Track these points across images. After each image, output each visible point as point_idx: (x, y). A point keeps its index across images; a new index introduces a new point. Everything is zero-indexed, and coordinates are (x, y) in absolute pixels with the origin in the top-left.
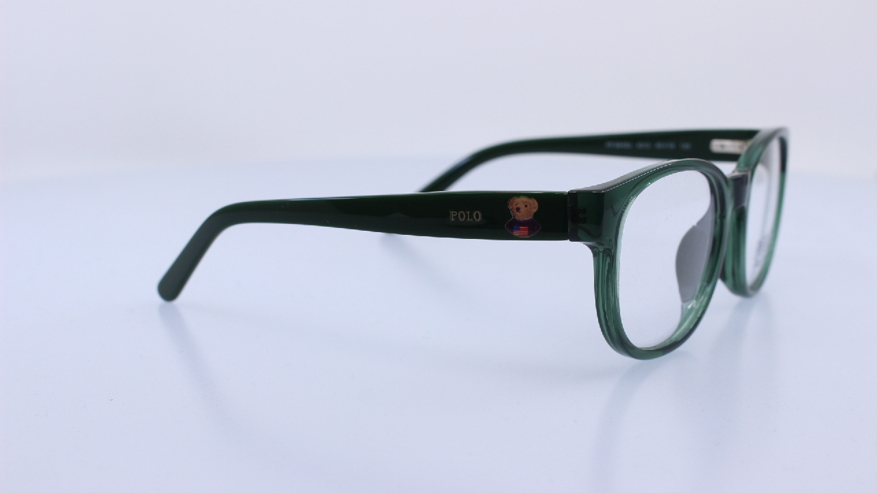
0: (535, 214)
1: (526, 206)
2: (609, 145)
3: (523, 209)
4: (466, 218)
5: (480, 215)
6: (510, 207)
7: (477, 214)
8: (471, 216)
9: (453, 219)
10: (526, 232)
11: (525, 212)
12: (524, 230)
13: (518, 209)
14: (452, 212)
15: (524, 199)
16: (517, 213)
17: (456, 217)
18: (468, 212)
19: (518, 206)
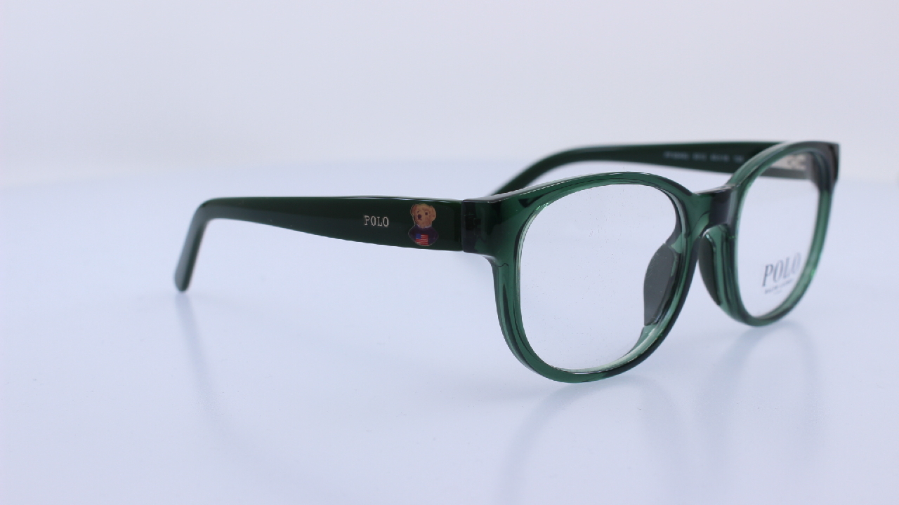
0: (434, 223)
1: (426, 214)
2: (668, 155)
3: (424, 217)
4: (377, 223)
5: (388, 221)
6: (413, 215)
7: (386, 220)
8: (381, 221)
9: (366, 224)
10: (426, 240)
11: (425, 219)
12: (424, 239)
13: (420, 217)
14: (366, 216)
15: (425, 206)
16: (419, 221)
17: (369, 222)
18: (379, 217)
19: (419, 213)
